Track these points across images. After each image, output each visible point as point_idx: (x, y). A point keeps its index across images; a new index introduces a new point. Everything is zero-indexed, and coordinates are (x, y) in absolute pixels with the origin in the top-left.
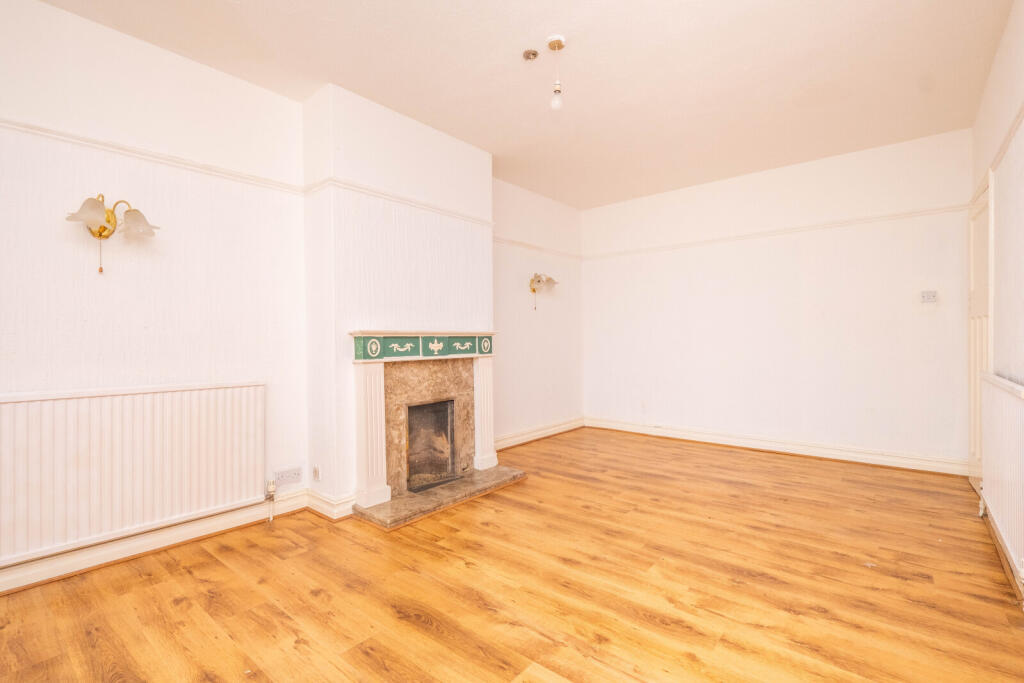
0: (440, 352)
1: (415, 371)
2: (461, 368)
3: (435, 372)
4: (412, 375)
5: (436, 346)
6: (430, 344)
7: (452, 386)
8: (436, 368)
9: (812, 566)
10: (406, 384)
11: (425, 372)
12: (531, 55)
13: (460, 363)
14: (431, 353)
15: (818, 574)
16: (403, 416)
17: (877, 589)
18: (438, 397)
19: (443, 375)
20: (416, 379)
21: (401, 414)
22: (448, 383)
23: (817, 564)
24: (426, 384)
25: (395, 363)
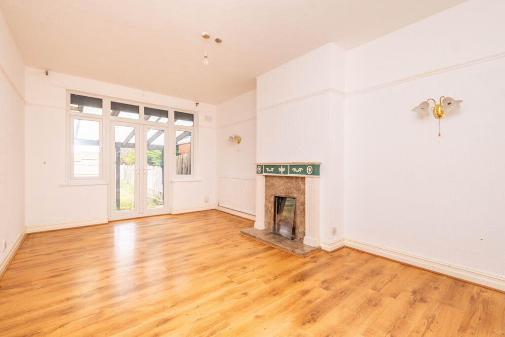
0: (284, 173)
1: (278, 180)
2: (300, 182)
3: (287, 183)
4: (277, 182)
5: (282, 170)
6: (279, 169)
7: (295, 191)
8: (287, 181)
9: (106, 316)
10: (274, 185)
11: (282, 182)
12: (218, 41)
13: (300, 180)
14: (280, 173)
15: (99, 313)
16: (273, 199)
17: (60, 327)
18: (287, 195)
19: (291, 185)
20: (278, 184)
21: (271, 198)
22: (293, 189)
23: (105, 320)
24: (282, 187)
25: (271, 176)
